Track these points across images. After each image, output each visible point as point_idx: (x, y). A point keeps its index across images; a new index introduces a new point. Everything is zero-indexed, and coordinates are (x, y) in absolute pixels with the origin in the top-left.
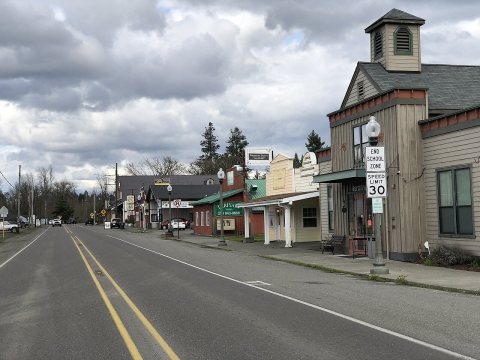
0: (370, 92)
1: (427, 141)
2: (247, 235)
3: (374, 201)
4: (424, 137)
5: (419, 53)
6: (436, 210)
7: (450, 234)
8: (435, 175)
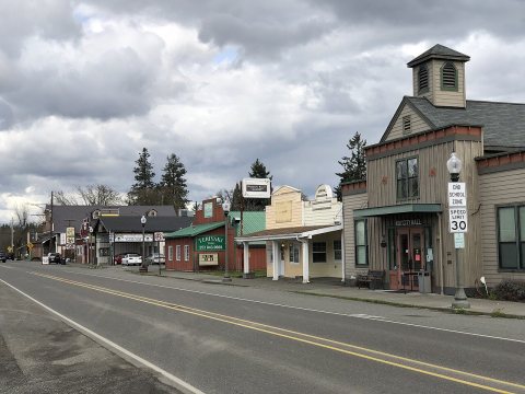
0: (419, 126)
1: (484, 177)
2: (246, 270)
3: (456, 236)
4: (480, 173)
5: (464, 89)
6: (495, 246)
7: (513, 269)
8: (493, 210)
